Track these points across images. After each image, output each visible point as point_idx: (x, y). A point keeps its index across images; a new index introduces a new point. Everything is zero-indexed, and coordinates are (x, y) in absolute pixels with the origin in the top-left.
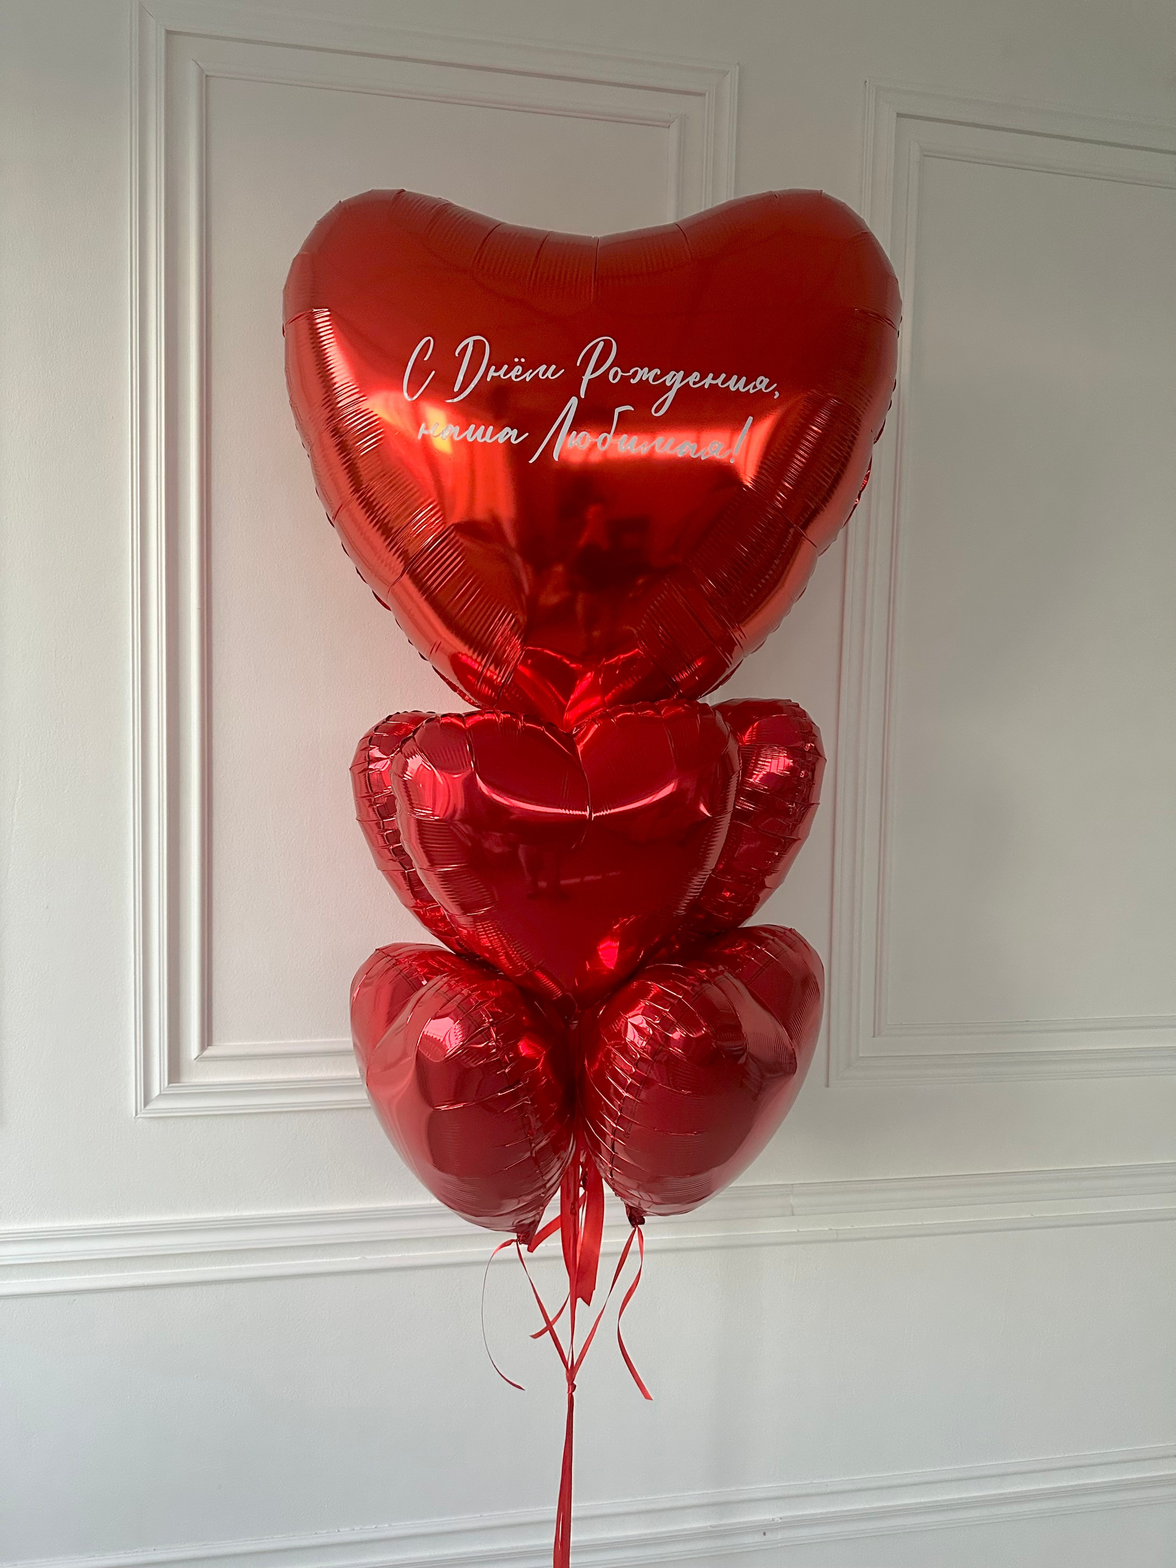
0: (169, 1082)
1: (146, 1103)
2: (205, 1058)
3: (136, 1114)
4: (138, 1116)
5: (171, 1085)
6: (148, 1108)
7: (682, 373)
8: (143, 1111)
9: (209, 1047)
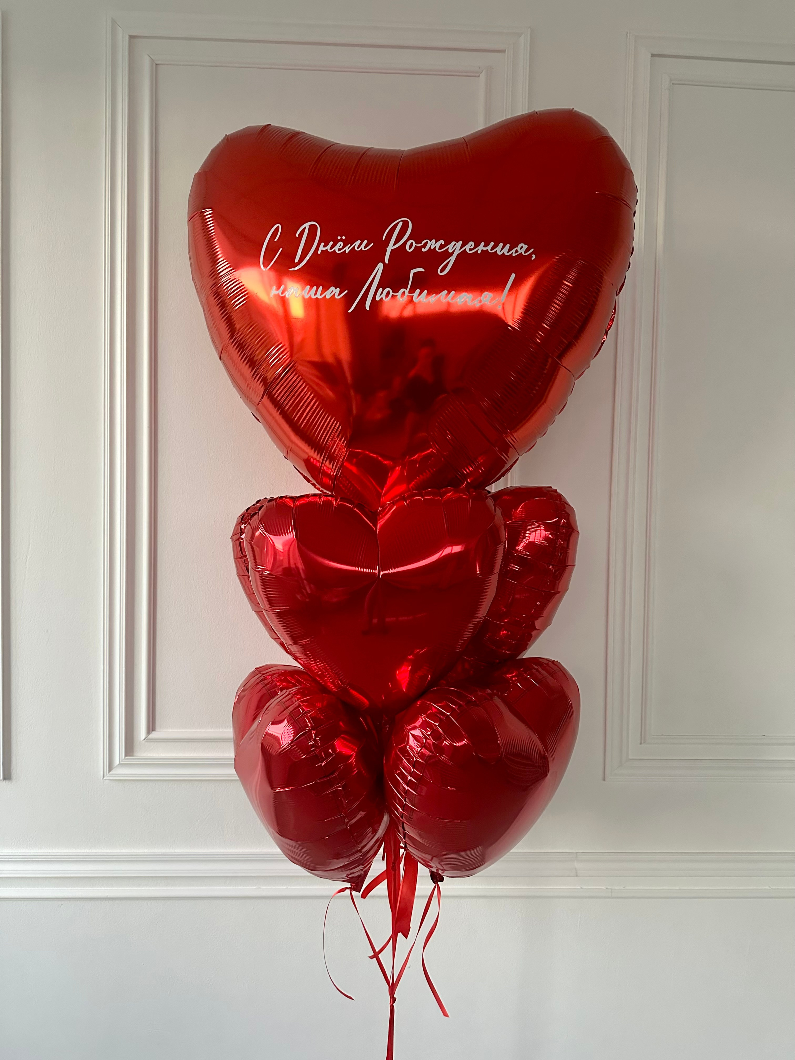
0: (126, 756)
1: (110, 770)
2: (151, 739)
3: (104, 777)
4: (105, 778)
5: (127, 757)
6: (111, 773)
7: (461, 243)
8: (108, 775)
9: (153, 732)
